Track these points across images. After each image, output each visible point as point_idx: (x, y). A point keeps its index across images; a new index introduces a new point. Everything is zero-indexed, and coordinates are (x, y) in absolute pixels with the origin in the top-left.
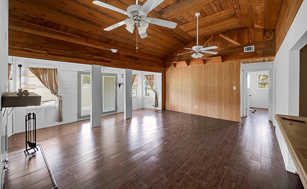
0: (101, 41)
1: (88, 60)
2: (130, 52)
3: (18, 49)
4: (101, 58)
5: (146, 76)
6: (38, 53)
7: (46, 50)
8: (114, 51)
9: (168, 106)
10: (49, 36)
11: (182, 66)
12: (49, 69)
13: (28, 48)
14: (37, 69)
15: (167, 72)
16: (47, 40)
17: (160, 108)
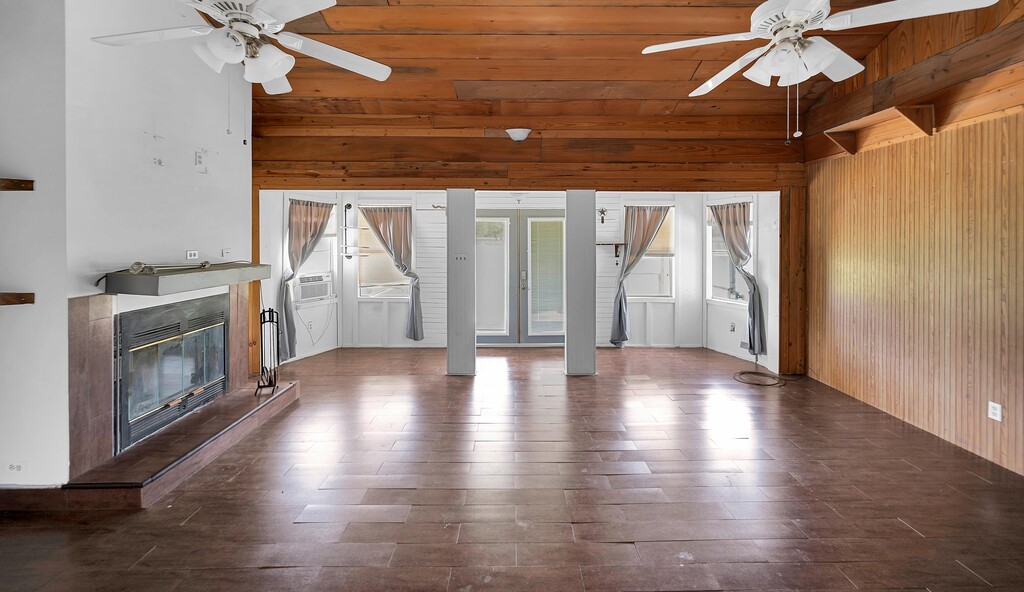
0: (473, 112)
1: (434, 177)
2: (586, 125)
3: (299, 175)
4: (471, 165)
5: (714, 209)
6: (330, 176)
7: (344, 168)
8: (518, 134)
9: (821, 361)
10: (349, 133)
11: (895, 141)
12: (396, 209)
13: (314, 169)
14: (375, 209)
15: (814, 186)
16: (344, 144)
17: (771, 362)
